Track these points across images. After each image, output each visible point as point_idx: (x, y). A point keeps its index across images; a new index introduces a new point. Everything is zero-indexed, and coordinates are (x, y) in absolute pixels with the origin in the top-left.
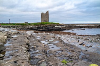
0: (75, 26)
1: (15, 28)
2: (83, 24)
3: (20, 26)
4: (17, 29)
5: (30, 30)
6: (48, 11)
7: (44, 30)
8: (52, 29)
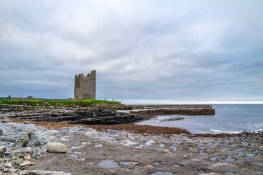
0: (156, 111)
1: (13, 114)
2: (170, 106)
3: (26, 109)
4: (17, 116)
5: (60, 120)
6: (95, 71)
7: (98, 121)
8: (115, 118)
